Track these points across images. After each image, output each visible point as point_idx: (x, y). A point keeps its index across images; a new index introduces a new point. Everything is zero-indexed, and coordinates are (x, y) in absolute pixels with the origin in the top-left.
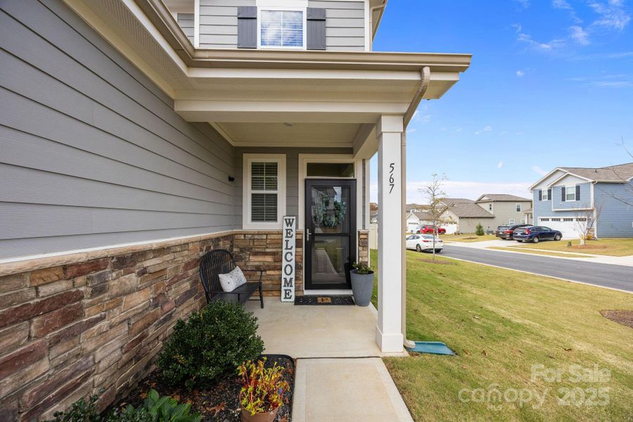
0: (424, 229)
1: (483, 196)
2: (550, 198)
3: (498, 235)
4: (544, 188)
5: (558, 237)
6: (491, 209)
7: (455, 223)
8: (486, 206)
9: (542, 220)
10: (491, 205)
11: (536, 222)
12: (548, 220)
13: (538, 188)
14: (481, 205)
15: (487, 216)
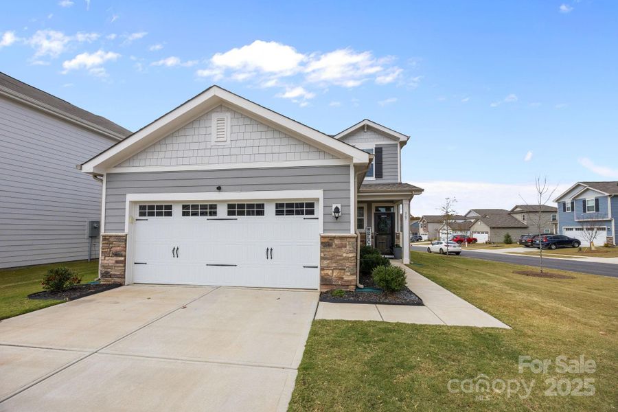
0: (455, 239)
1: (517, 207)
2: (573, 210)
3: (521, 243)
4: (568, 201)
5: (576, 245)
6: (524, 219)
7: (487, 233)
8: (519, 217)
9: (567, 229)
10: (524, 216)
11: (561, 231)
12: (572, 229)
13: (563, 200)
14: (515, 216)
15: (519, 226)
